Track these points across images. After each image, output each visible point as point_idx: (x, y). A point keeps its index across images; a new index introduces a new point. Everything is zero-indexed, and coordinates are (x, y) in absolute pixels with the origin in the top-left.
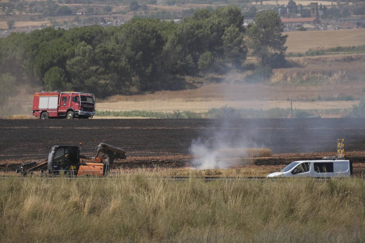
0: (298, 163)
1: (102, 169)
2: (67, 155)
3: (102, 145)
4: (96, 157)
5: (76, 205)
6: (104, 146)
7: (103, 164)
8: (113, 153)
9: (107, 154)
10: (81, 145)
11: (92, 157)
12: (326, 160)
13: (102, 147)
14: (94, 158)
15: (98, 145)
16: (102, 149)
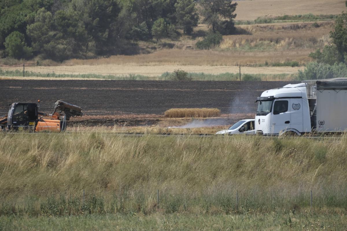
0: (245, 121)
1: (58, 125)
2: (26, 112)
3: (59, 102)
4: (53, 114)
5: (34, 159)
6: (61, 104)
7: (59, 121)
8: (70, 110)
9: (64, 111)
10: (39, 102)
11: (50, 114)
13: (59, 104)
14: (51, 115)
15: (55, 102)
16: (59, 107)
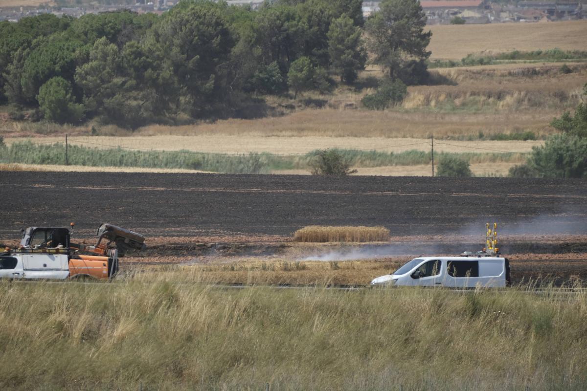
1: (105, 265)
2: (49, 243)
3: (106, 226)
4: (96, 247)
5: (60, 327)
6: (109, 229)
7: (107, 258)
8: (124, 241)
9: (115, 241)
10: (72, 226)
11: (91, 247)
12: (467, 256)
13: (107, 230)
14: (94, 247)
15: (100, 226)
16: (106, 234)
